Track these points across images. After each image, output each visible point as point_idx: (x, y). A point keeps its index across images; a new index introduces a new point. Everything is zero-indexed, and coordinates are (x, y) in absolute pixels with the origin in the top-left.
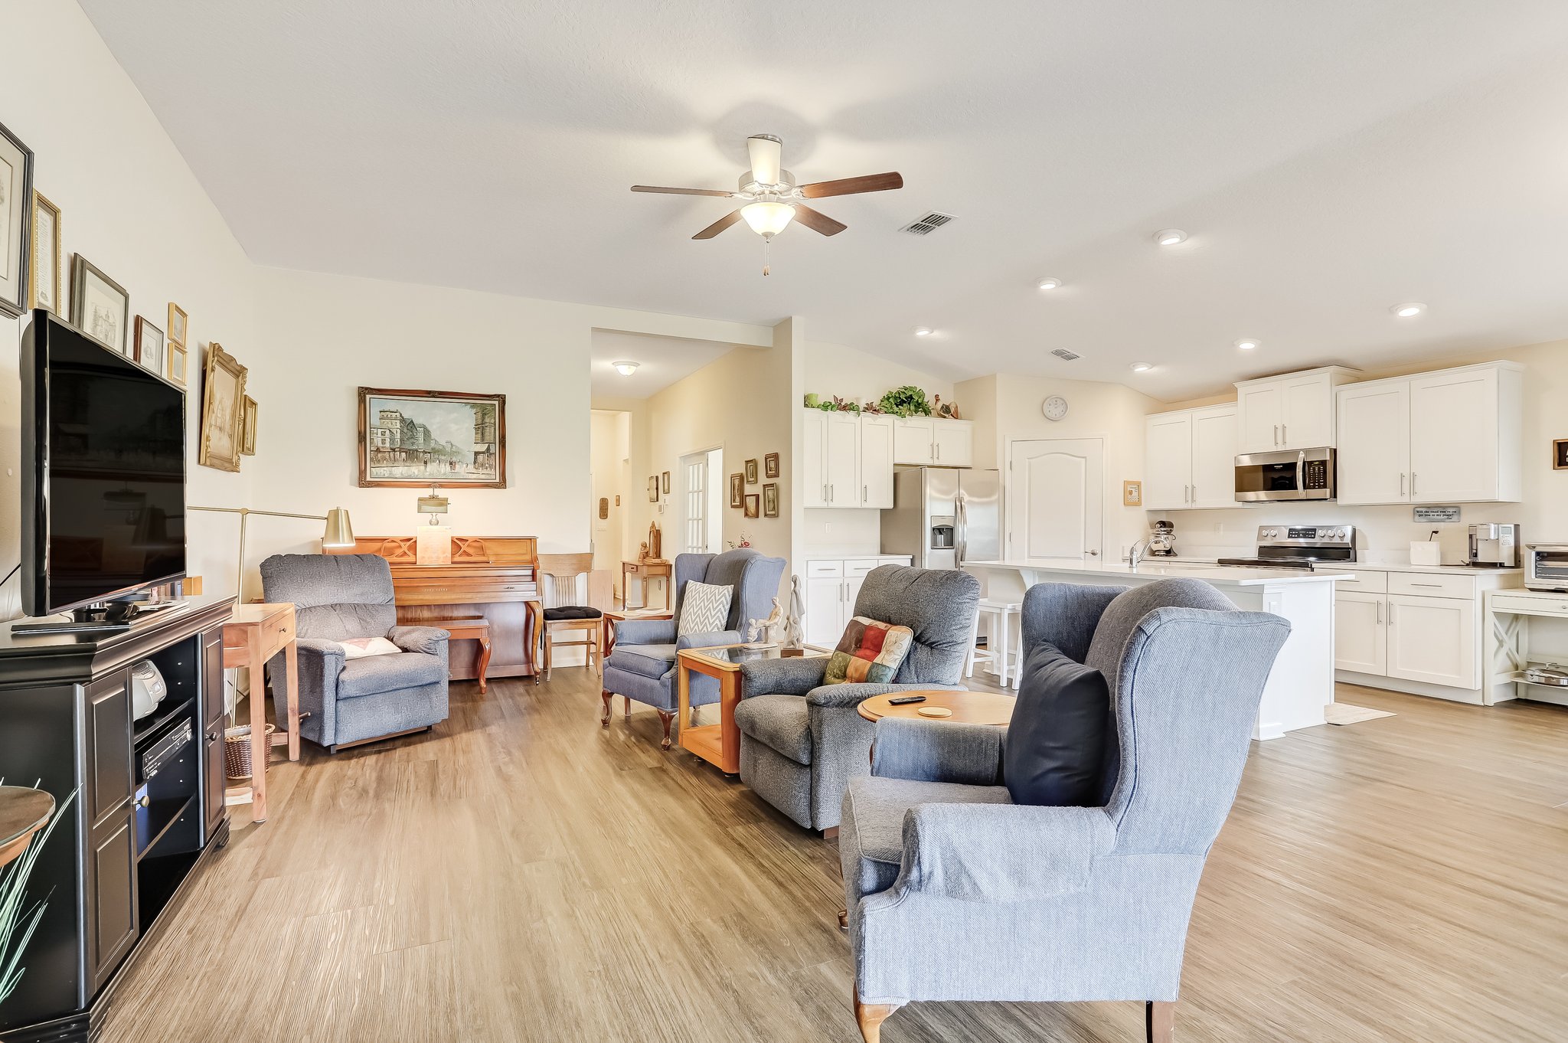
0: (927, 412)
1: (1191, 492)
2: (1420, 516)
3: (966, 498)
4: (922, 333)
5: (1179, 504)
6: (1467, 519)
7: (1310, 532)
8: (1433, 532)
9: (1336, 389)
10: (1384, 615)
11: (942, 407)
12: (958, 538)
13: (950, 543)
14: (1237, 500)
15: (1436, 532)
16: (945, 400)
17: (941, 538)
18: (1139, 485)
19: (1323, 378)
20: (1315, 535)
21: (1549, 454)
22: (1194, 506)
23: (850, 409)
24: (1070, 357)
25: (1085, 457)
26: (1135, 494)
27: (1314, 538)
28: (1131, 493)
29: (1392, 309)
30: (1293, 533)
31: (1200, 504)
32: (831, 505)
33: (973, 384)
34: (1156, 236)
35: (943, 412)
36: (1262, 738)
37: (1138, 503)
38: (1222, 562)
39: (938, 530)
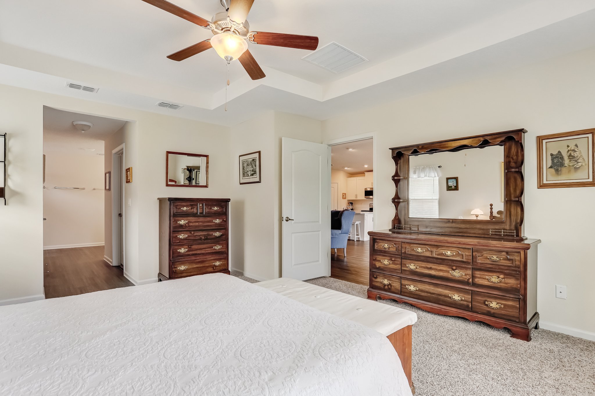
1: (356, 196)
5: (354, 198)
14: (365, 198)
18: (346, 194)
22: (357, 199)
25: (334, 187)
26: (345, 196)
28: (344, 196)
31: (358, 199)
34: (348, 149)
36: (364, 240)
38: (362, 211)
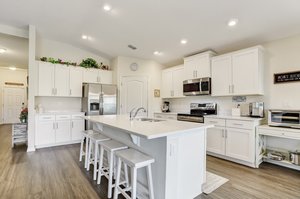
0: (96, 67)
1: (172, 92)
2: (234, 100)
3: (105, 95)
4: (84, 37)
5: (170, 96)
6: (248, 101)
7: (204, 105)
9: (210, 58)
10: (224, 134)
11: (103, 66)
12: (100, 106)
13: (98, 108)
14: (184, 95)
15: (239, 105)
16: (104, 64)
17: (94, 107)
20: (206, 106)
21: (272, 79)
22: (174, 97)
23: (65, 64)
26: (158, 93)
28: (156, 93)
29: (227, 23)
30: (200, 105)
35: (103, 68)
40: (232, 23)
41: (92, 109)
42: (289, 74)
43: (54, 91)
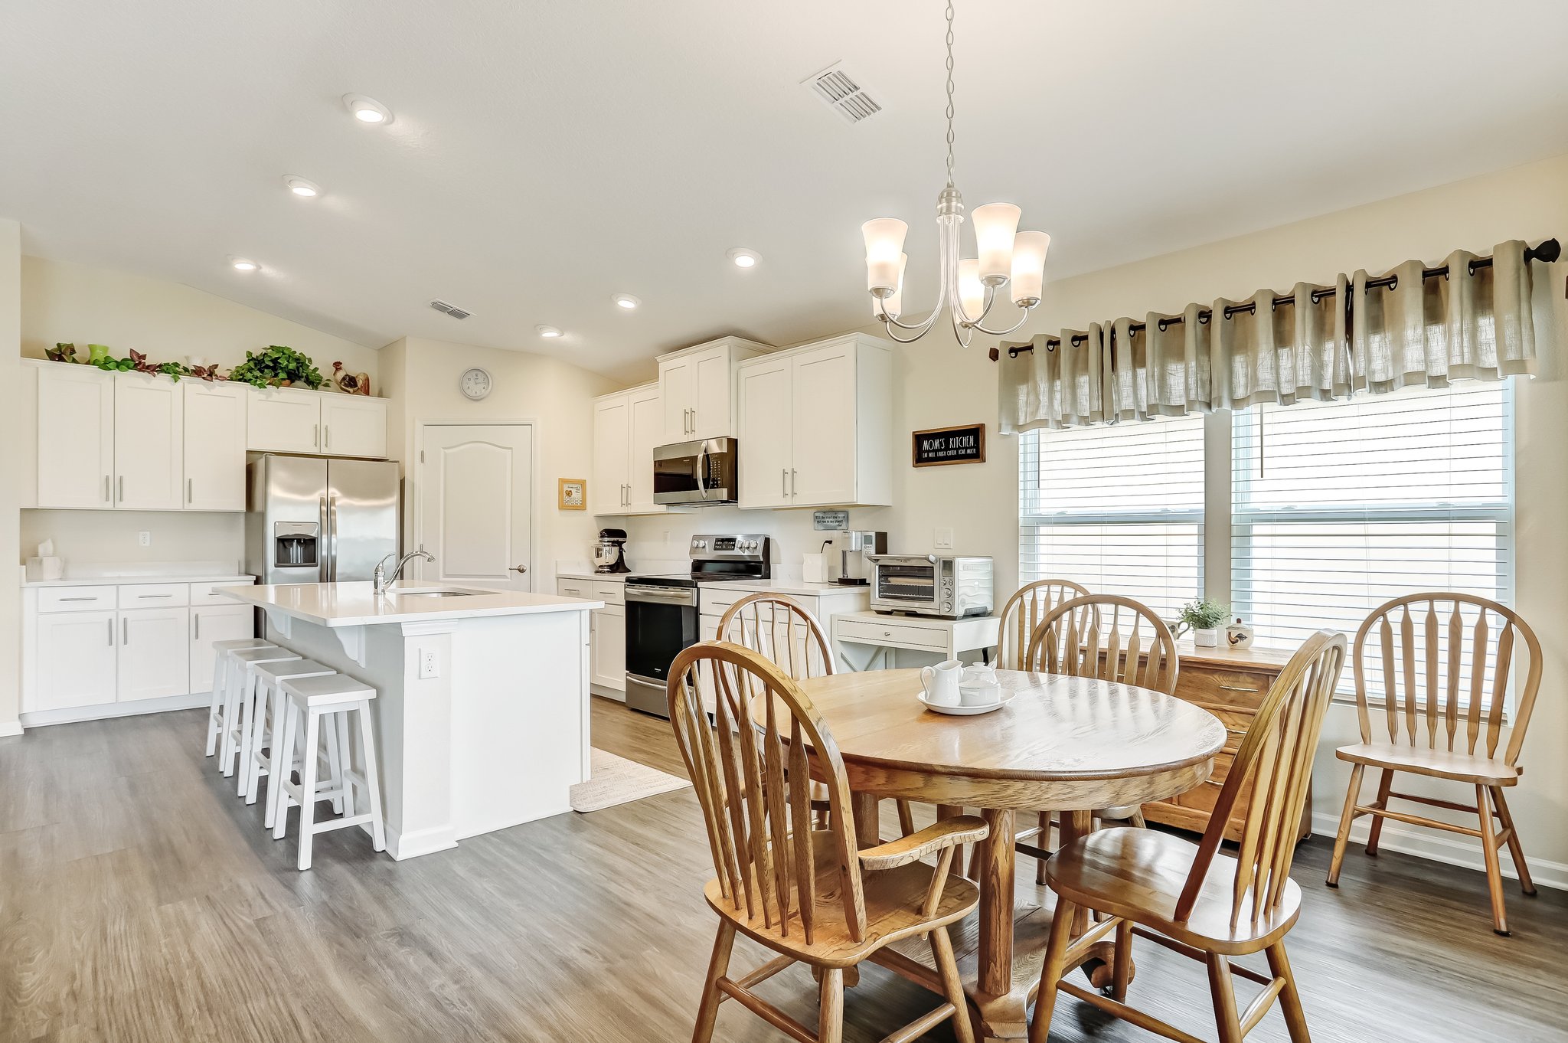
0: (313, 382)
2: (818, 522)
3: (342, 501)
4: (244, 266)
5: (618, 508)
7: (731, 543)
8: (826, 542)
9: (735, 365)
11: (344, 379)
12: (322, 552)
13: (310, 559)
14: (657, 502)
15: (830, 542)
16: (351, 368)
17: (296, 551)
18: (583, 483)
19: (721, 349)
20: (734, 545)
21: (909, 449)
22: (632, 511)
23: (162, 371)
24: (459, 315)
25: (511, 448)
26: (576, 495)
27: (733, 549)
28: (569, 494)
30: (719, 543)
31: (635, 508)
32: (120, 506)
33: (388, 350)
35: (345, 385)
37: (582, 507)
39: (283, 542)
40: (745, 261)
41: (283, 560)
42: (946, 435)
43: (114, 486)
